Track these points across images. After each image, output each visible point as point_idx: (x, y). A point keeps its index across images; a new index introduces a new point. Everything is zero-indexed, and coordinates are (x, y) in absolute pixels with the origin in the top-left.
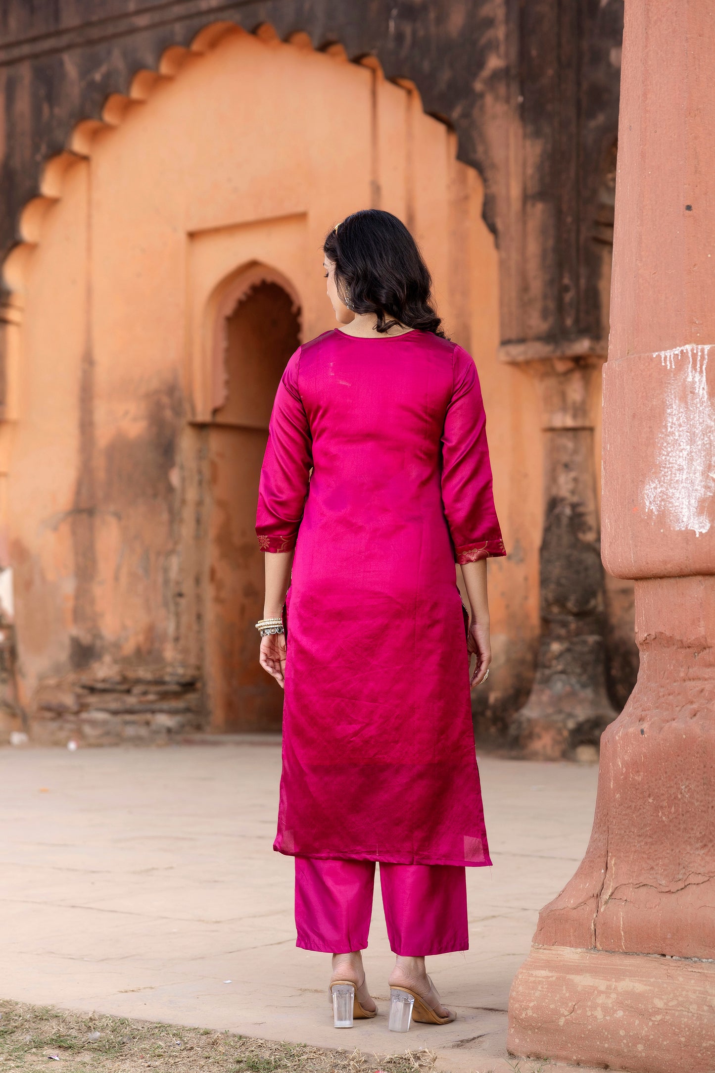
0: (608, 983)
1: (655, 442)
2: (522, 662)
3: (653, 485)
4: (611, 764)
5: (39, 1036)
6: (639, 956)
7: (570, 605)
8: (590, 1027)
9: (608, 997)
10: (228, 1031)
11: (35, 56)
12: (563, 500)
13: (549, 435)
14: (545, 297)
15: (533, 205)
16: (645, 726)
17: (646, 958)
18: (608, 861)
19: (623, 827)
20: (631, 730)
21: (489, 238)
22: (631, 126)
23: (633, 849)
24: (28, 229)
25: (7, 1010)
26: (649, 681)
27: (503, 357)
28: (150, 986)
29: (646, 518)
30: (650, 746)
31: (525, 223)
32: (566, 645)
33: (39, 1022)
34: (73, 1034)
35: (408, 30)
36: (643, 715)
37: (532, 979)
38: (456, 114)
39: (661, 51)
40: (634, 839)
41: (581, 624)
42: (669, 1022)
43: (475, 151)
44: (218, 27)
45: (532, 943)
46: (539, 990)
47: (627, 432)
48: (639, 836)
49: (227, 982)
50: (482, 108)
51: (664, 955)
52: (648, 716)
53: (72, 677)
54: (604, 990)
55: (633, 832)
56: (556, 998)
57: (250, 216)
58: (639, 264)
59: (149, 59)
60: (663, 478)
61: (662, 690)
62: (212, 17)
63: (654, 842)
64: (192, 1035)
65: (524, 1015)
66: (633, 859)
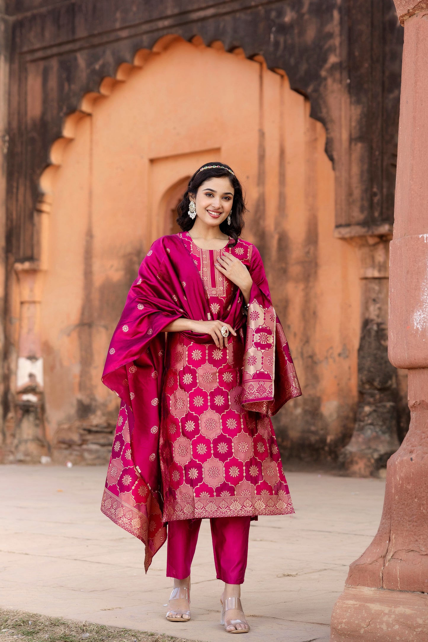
0: (390, 608)
1: (420, 287)
2: (347, 418)
3: (419, 313)
4: (393, 478)
5: (53, 635)
6: (408, 593)
7: (376, 384)
8: (379, 635)
9: (390, 617)
10: (165, 634)
11: (60, 54)
12: (372, 320)
13: (364, 282)
14: (362, 199)
15: (356, 144)
16: (413, 456)
17: (412, 594)
18: (391, 536)
19: (399, 516)
20: (405, 458)
21: (329, 164)
22: (407, 101)
23: (406, 529)
24: (55, 156)
25: (35, 619)
26: (416, 429)
27: (337, 235)
28: (119, 607)
29: (414, 332)
30: (416, 468)
31: (350, 155)
32: (373, 408)
33: (53, 627)
34: (73, 634)
35: (282, 40)
36: (412, 449)
37: (345, 606)
38: (310, 90)
39: (425, 57)
40: (406, 523)
41: (382, 395)
42: (426, 632)
43: (321, 112)
44: (169, 38)
45: (345, 584)
46: (349, 612)
47: (404, 282)
48: (409, 521)
49: (165, 605)
50: (325, 87)
51: (423, 593)
52: (415, 450)
53: (77, 424)
54: (387, 613)
55: (406, 519)
56: (359, 617)
57: (187, 149)
58: (412, 183)
59: (128, 56)
60: (424, 309)
61: (423, 434)
62: (165, 32)
63: (418, 525)
64: (142, 636)
65: (340, 627)
66: (405, 535)
